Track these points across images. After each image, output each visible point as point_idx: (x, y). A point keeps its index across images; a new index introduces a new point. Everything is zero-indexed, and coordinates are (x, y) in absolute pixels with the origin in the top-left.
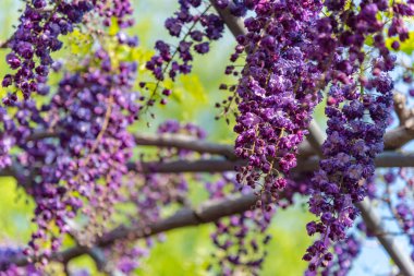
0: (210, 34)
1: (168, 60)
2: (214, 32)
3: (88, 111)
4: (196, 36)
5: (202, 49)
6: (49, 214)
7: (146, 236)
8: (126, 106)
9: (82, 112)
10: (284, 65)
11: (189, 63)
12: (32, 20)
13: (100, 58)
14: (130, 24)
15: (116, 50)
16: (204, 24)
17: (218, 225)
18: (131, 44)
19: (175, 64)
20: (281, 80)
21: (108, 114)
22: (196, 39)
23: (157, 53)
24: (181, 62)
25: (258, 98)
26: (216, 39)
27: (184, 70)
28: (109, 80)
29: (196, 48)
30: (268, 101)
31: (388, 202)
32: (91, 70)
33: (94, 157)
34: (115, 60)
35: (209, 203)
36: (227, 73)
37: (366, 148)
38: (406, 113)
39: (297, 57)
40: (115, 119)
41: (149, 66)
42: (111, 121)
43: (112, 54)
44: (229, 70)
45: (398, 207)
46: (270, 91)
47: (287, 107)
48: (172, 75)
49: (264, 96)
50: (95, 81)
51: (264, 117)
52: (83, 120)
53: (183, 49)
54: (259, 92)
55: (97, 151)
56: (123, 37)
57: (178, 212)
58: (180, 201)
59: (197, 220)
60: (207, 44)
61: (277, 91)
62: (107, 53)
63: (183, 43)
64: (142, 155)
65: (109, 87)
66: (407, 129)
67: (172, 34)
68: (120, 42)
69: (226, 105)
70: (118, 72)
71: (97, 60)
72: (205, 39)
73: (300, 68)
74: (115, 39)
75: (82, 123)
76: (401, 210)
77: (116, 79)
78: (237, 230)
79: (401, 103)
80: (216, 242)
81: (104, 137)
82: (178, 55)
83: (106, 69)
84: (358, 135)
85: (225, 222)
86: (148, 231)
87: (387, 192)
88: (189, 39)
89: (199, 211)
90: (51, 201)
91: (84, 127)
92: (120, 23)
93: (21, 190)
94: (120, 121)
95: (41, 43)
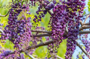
0: (44, 13)
1: (37, 19)
2: (45, 13)
3: (22, 27)
4: (42, 14)
5: (43, 16)
6: (17, 47)
7: (35, 48)
8: (29, 26)
9: (21, 28)
10: (59, 20)
11: (41, 19)
12: (11, 14)
13: (24, 17)
14: (29, 10)
15: (27, 15)
16: (43, 12)
17: (48, 45)
18: (29, 14)
19: (38, 19)
20: (59, 23)
21: (26, 28)
22: (42, 15)
23: (35, 18)
24: (39, 19)
25: (55, 27)
26: (46, 14)
27: (40, 20)
28: (26, 21)
29: (42, 16)
30: (57, 27)
31: (80, 39)
32: (22, 19)
33: (25, 36)
34: (26, 17)
35: (46, 41)
36: (49, 24)
37: (76, 34)
38: (82, 24)
39: (61, 19)
40: (28, 28)
41: (34, 20)
42: (27, 29)
43: (26, 16)
44: (49, 23)
45: (82, 40)
46: (57, 26)
47: (60, 28)
48: (38, 21)
49: (56, 27)
50: (23, 22)
51: (56, 30)
52: (22, 29)
53: (40, 17)
54: (55, 26)
55: (25, 35)
56: (28, 13)
57: (40, 43)
58: (41, 41)
59: (44, 45)
60: (44, 15)
61: (58, 25)
62: (25, 16)
63: (40, 15)
64: (33, 34)
65: (26, 23)
66: (83, 27)
67: (37, 14)
68: (27, 14)
69: (49, 30)
70: (27, 20)
71: (23, 17)
72: (44, 14)
73: (62, 21)
74: (26, 13)
75: (21, 30)
76: (83, 40)
77: (27, 21)
78: (52, 46)
79: (81, 22)
80: (48, 49)
81: (26, 32)
82: (39, 18)
83: (25, 19)
84: (74, 32)
85: (50, 45)
86: (35, 47)
87: (80, 37)
88: (41, 15)
89: (44, 43)
90: (17, 45)
91: (22, 30)
92: (27, 11)
93: (10, 42)
94: (29, 29)
95: (14, 18)
